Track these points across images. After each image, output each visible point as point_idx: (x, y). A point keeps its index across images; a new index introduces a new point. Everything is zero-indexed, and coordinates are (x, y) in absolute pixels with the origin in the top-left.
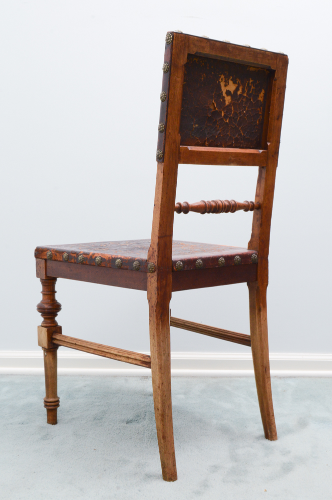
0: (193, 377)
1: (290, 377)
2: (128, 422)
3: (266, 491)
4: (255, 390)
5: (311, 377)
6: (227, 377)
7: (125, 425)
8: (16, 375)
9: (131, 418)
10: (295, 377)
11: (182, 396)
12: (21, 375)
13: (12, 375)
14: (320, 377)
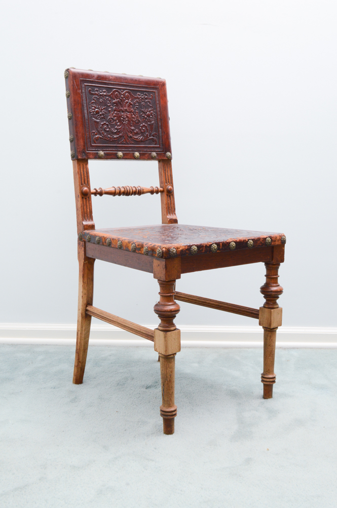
0: (207, 347)
1: (294, 348)
2: (147, 388)
3: (268, 450)
4: (262, 359)
5: (312, 348)
6: (237, 348)
7: (145, 390)
8: (50, 345)
9: (150, 384)
10: (297, 348)
11: (196, 365)
12: (54, 345)
13: (46, 345)
14: (321, 348)
